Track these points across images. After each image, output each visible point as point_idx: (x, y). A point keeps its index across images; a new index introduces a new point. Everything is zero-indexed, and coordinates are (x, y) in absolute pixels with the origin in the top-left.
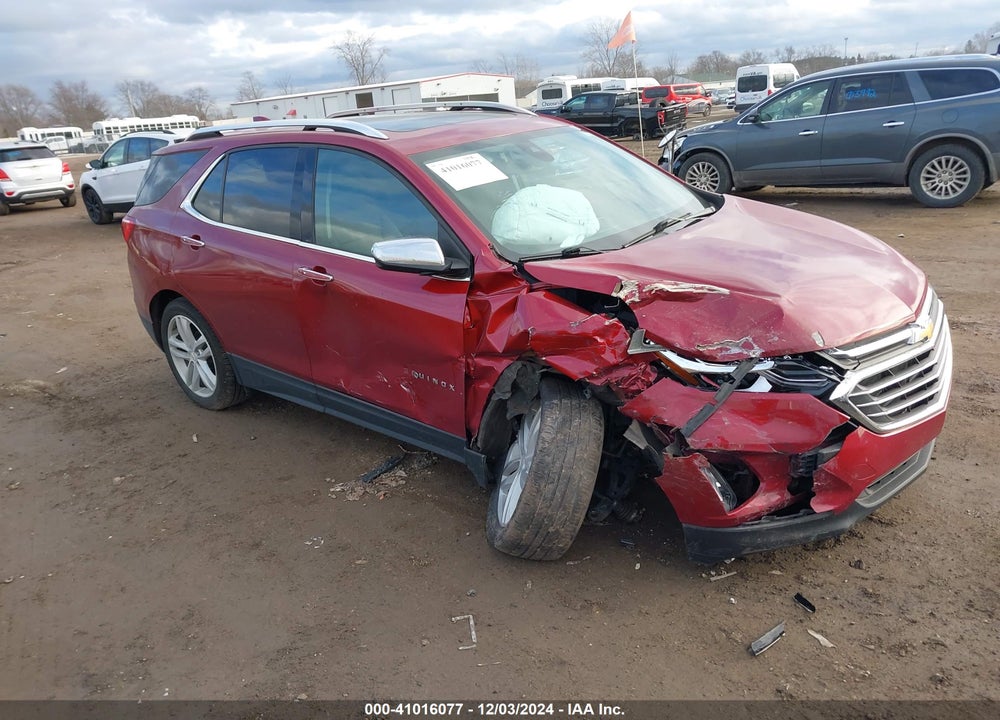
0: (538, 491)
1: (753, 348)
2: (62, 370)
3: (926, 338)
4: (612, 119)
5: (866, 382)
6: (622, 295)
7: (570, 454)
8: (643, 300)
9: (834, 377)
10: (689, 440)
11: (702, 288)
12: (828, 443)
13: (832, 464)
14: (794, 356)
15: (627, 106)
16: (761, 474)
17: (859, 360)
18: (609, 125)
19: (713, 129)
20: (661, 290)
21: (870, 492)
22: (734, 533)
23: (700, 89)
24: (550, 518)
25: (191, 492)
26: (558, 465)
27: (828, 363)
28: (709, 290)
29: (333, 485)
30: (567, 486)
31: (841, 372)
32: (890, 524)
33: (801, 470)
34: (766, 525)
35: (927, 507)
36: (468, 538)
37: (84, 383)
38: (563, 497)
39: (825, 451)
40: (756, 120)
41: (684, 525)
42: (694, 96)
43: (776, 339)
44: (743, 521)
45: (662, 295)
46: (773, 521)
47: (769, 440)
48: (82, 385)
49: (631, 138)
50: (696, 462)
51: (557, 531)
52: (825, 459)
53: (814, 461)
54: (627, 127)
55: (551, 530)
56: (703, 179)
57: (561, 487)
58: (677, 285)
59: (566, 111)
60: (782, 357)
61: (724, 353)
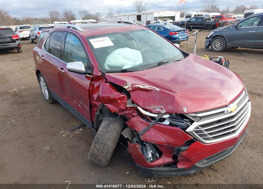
0: (95, 147)
1: (163, 110)
2: (23, 87)
3: (232, 111)
4: (203, 25)
5: (203, 126)
6: (126, 87)
7: (107, 136)
8: (133, 90)
9: (188, 124)
10: (141, 137)
11: (151, 88)
12: (185, 145)
13: (184, 153)
14: (176, 114)
15: (207, 21)
16: (163, 152)
17: (201, 118)
18: (201, 26)
19: (223, 29)
20: (139, 87)
21: (205, 161)
22: (151, 170)
23: (233, 17)
24: (99, 155)
25: (27, 127)
26: (102, 139)
27: (187, 118)
28: (153, 88)
29: (62, 130)
30: (104, 146)
31: (192, 122)
32: (216, 171)
33: (175, 153)
34: (162, 169)
35: (232, 166)
36: (86, 154)
37: (26, 91)
38: (103, 149)
39: (182, 148)
40: (236, 27)
41: (136, 164)
42: (231, 18)
43: (171, 108)
44: (154, 166)
45: (139, 88)
46: (164, 168)
47: (165, 141)
48: (25, 92)
49: (207, 30)
50: (137, 146)
51: (101, 159)
52: (182, 151)
53: (179, 151)
54: (206, 27)
55: (99, 159)
56: (218, 44)
57: (102, 146)
58: (144, 86)
59: (189, 22)
60: (172, 114)
61: (155, 110)
